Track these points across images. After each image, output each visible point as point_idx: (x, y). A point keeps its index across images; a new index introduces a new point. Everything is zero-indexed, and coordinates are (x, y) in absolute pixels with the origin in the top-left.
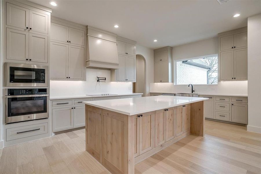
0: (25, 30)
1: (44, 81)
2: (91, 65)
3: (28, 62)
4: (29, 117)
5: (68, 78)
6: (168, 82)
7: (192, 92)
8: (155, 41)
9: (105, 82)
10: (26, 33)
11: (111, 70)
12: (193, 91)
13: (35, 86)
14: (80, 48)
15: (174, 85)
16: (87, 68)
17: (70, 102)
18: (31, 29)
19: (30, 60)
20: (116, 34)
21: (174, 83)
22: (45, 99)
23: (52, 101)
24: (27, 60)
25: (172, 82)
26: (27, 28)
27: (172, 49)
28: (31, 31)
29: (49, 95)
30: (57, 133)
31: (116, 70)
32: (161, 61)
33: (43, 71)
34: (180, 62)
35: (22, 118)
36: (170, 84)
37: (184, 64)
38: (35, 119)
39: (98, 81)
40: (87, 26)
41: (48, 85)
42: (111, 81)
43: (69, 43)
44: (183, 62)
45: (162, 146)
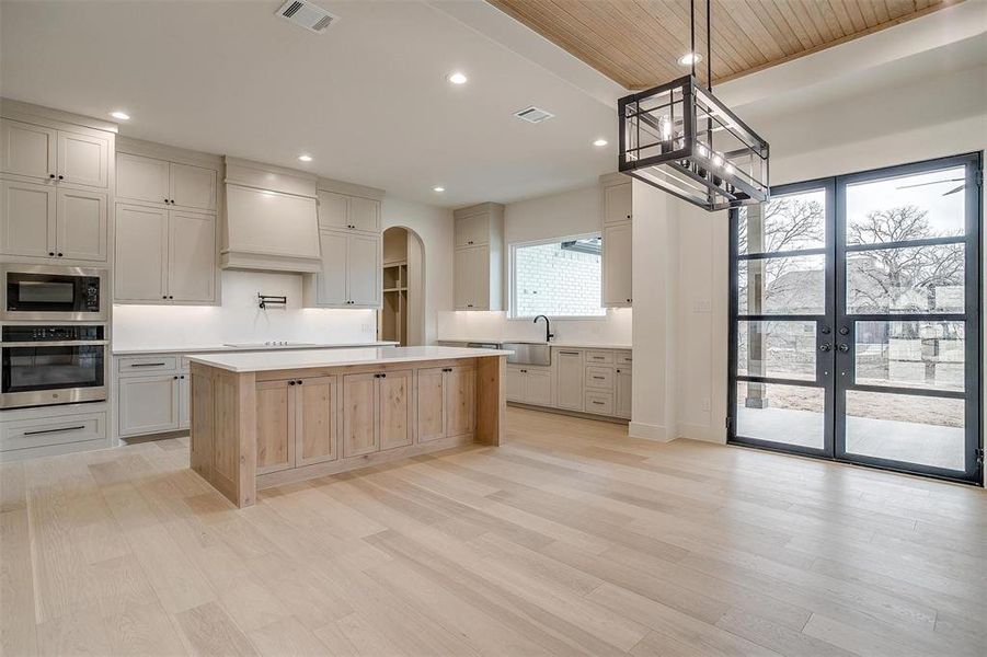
0: (47, 181)
1: (95, 307)
2: (232, 262)
3: (54, 261)
4: (55, 396)
5: (167, 299)
6: (487, 308)
7: (548, 340)
8: (439, 189)
9: (284, 308)
10: (51, 187)
11: (304, 276)
12: (549, 336)
13: (79, 318)
14: (203, 217)
15: (509, 316)
16: (224, 269)
17: (169, 362)
18: (61, 178)
19: (60, 255)
20: (315, 175)
21: (509, 313)
22: (99, 353)
23: (118, 358)
24: (52, 254)
25: (503, 309)
26: (52, 176)
27: (503, 211)
28: (61, 183)
29: (111, 342)
30: (130, 440)
31: (314, 276)
32: (471, 245)
33: (95, 282)
34: (552, 245)
35: (37, 397)
36: (494, 313)
37: (567, 252)
38: (77, 400)
39: (260, 306)
40: (223, 158)
41: (109, 317)
42: (304, 307)
43: (171, 206)
44: (565, 245)
45: (366, 457)
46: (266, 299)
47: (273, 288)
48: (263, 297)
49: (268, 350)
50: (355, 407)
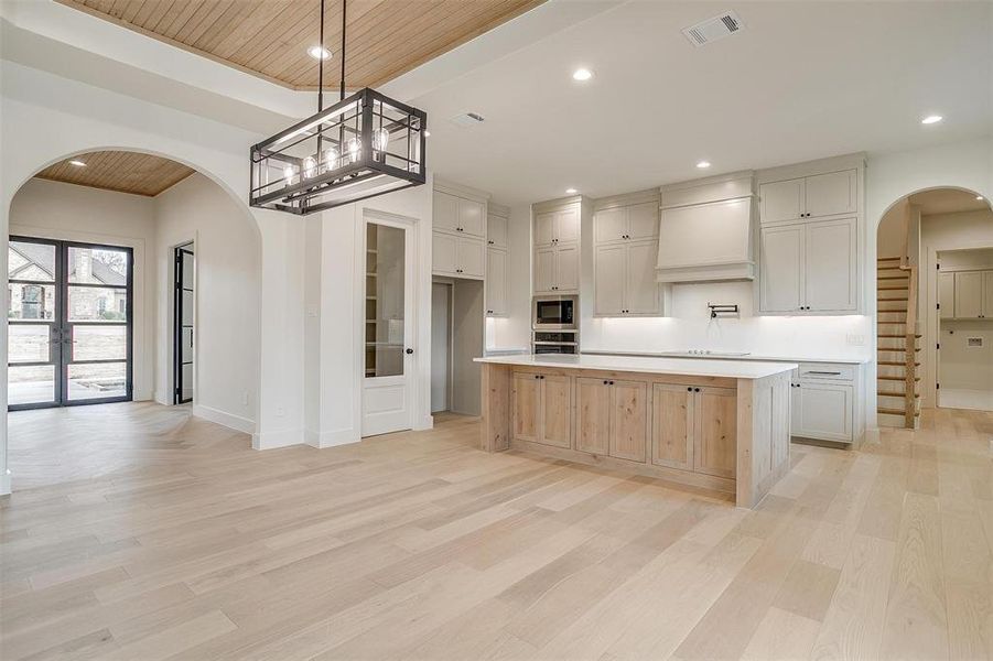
0: (552, 244)
3: (554, 292)
5: (625, 312)
10: (554, 247)
14: (649, 243)
18: (557, 240)
19: (557, 288)
20: (750, 171)
24: (553, 288)
26: (553, 241)
28: (558, 243)
29: (579, 345)
39: (712, 316)
40: (660, 188)
42: (753, 315)
45: (595, 457)
46: (716, 309)
47: (723, 297)
48: (713, 307)
49: (703, 358)
50: (587, 408)
